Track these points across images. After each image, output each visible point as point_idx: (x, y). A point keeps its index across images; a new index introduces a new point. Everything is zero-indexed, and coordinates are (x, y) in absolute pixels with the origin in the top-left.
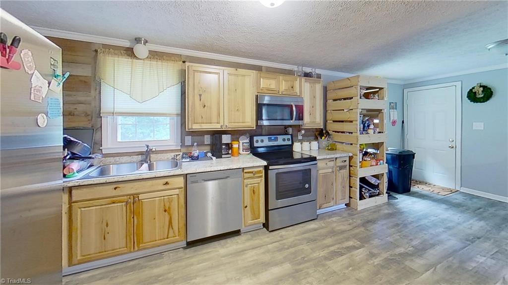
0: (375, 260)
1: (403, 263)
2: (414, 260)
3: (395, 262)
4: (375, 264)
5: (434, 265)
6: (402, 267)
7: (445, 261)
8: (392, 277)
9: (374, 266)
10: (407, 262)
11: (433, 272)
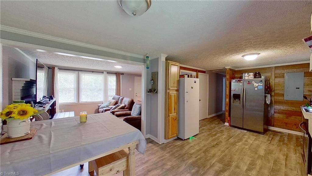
0: (235, 164)
1: (223, 165)
2: (219, 168)
3: (226, 165)
4: (234, 162)
5: (211, 167)
6: (223, 163)
7: (205, 170)
8: (225, 158)
9: (233, 161)
10: (222, 166)
11: (211, 163)
